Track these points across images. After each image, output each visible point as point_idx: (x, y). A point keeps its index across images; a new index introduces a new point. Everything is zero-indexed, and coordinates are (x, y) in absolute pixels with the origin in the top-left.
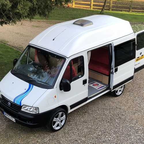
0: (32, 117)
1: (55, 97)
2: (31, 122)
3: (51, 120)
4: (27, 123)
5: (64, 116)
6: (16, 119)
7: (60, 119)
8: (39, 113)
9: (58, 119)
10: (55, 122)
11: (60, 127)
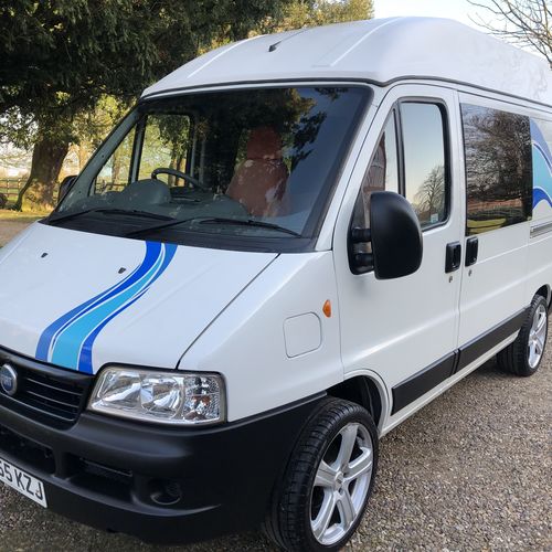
0: (173, 452)
1: (327, 311)
2: (165, 498)
3: (299, 478)
4: (138, 506)
5: (367, 453)
7: (345, 475)
8: (225, 423)
9: (336, 469)
10: (319, 494)
11: (345, 527)
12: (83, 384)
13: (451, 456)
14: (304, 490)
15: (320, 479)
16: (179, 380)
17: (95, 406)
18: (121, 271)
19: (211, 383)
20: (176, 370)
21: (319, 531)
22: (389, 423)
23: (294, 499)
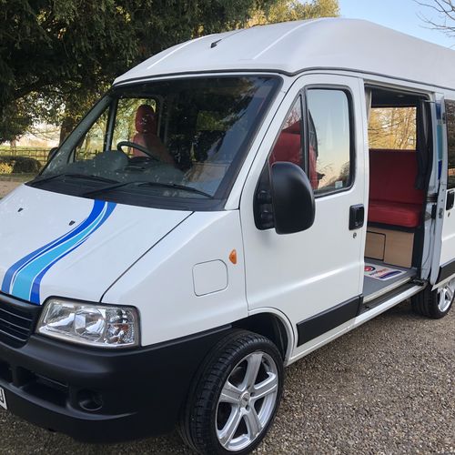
0: (97, 369)
1: (233, 259)
2: (91, 405)
3: (206, 394)
4: (70, 410)
5: (273, 377)
6: (12, 388)
7: (252, 394)
8: (139, 347)
9: (242, 389)
10: (226, 409)
11: (251, 438)
12: (33, 312)
13: (357, 383)
14: (209, 405)
15: (225, 396)
16: (103, 311)
17: (42, 330)
18: (72, 223)
19: (129, 315)
20: (100, 304)
21: (225, 439)
22: (295, 353)
23: (201, 412)
